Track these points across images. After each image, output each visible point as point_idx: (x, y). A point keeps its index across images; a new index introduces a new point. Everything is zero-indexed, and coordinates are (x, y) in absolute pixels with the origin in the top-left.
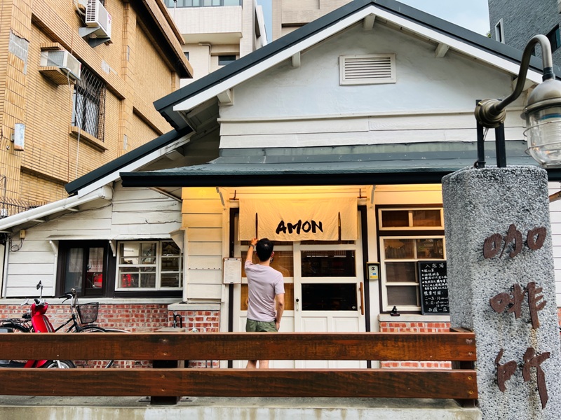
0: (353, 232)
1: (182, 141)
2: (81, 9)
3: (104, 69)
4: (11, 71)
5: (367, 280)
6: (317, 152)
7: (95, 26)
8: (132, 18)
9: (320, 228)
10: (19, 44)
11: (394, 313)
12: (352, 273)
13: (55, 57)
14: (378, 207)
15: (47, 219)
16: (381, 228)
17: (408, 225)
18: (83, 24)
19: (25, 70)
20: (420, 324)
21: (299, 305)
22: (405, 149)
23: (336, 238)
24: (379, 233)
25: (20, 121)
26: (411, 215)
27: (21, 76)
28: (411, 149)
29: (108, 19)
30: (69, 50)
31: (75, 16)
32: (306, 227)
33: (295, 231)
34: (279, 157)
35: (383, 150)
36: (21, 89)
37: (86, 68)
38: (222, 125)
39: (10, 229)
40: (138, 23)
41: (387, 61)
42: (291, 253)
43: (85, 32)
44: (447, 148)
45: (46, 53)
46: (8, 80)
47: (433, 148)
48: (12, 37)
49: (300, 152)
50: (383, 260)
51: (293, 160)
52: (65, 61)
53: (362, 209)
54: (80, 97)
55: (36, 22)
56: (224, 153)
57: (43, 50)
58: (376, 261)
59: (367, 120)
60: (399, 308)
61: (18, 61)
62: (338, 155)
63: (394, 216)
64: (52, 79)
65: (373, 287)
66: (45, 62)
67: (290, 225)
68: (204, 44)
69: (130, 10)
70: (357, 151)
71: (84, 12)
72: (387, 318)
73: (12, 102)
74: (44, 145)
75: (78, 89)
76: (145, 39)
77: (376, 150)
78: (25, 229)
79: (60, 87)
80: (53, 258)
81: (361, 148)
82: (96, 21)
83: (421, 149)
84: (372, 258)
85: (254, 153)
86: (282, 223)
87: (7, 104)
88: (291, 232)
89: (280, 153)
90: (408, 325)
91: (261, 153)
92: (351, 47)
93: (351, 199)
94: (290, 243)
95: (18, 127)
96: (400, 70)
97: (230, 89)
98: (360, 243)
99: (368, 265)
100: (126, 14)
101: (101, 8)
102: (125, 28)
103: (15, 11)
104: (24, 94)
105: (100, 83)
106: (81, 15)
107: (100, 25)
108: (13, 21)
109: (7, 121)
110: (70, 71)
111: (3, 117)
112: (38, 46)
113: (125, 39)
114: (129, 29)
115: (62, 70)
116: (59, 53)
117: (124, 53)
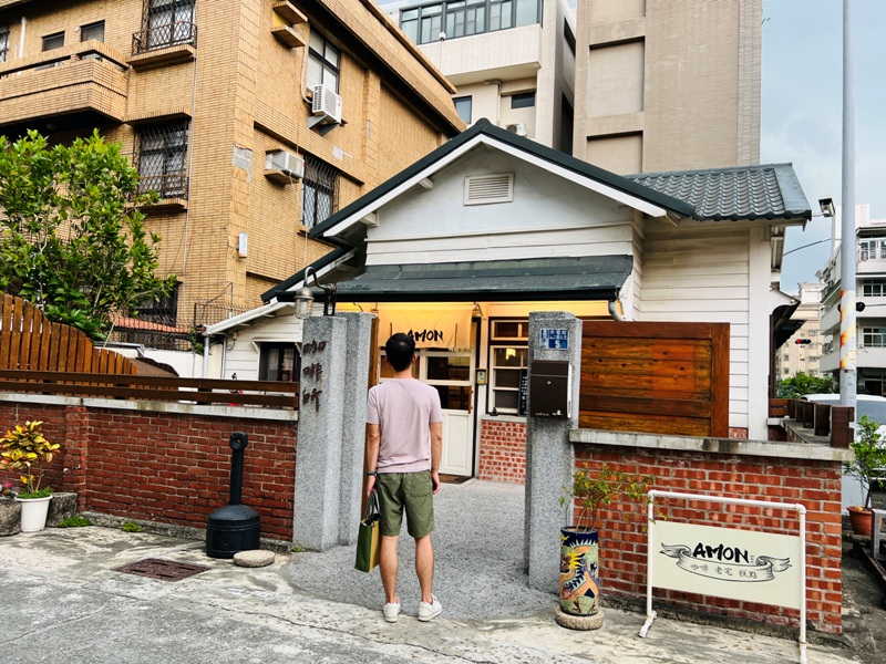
0: (466, 341)
1: (348, 256)
2: (308, 98)
3: (337, 156)
4: (235, 183)
5: (477, 385)
6: (444, 268)
7: (321, 114)
8: (374, 84)
9: (441, 337)
10: (242, 156)
11: (495, 413)
12: (466, 377)
13: (278, 158)
14: (491, 319)
15: (253, 324)
16: (493, 338)
17: (517, 336)
18: (312, 114)
19: (249, 179)
20: (514, 425)
22: (516, 265)
23: (452, 347)
24: (491, 343)
25: (244, 230)
26: (520, 327)
27: (244, 186)
28: (522, 264)
29: (337, 101)
30: (292, 146)
31: (303, 107)
32: (430, 336)
33: (421, 339)
34: (410, 273)
35: (497, 266)
36: (245, 199)
37: (310, 158)
38: (369, 245)
39: (226, 331)
40: (383, 86)
41: (505, 181)
43: (314, 121)
44: (554, 264)
45: (271, 156)
46: (232, 192)
47: (542, 264)
48: (235, 150)
49: (429, 268)
50: (492, 366)
51: (421, 276)
52: (292, 163)
53: (476, 320)
54: (311, 191)
55: (258, 127)
56: (369, 269)
57: (268, 153)
58: (485, 367)
59: (487, 237)
60: (499, 410)
61: (242, 172)
62: (458, 271)
63: (506, 327)
64: (278, 181)
65: (482, 390)
66: (270, 165)
67: (417, 333)
68: (491, 82)
69: (371, 76)
70: (476, 267)
71: (311, 99)
72: (489, 417)
73: (237, 212)
74: (271, 248)
75: (307, 182)
76: (396, 102)
77: (492, 266)
78: (237, 331)
79: (287, 186)
80: (257, 357)
81: (480, 264)
82: (323, 109)
83: (531, 265)
84: (483, 365)
85: (392, 270)
86: (411, 331)
87: (232, 215)
89: (412, 269)
90: (504, 424)
91: (398, 269)
92: (475, 168)
93: (468, 312)
95: (241, 235)
96: (518, 189)
97: (374, 212)
98: (474, 351)
99: (477, 371)
100: (366, 81)
101: (328, 93)
102: (365, 99)
103: (237, 125)
104: (248, 203)
105: (333, 172)
106: (308, 104)
107: (327, 113)
108: (236, 133)
109: (233, 231)
110: (291, 171)
111: (229, 228)
112: (263, 150)
113: (365, 112)
114: (370, 100)
115: (284, 172)
116: (281, 155)
117: (364, 129)
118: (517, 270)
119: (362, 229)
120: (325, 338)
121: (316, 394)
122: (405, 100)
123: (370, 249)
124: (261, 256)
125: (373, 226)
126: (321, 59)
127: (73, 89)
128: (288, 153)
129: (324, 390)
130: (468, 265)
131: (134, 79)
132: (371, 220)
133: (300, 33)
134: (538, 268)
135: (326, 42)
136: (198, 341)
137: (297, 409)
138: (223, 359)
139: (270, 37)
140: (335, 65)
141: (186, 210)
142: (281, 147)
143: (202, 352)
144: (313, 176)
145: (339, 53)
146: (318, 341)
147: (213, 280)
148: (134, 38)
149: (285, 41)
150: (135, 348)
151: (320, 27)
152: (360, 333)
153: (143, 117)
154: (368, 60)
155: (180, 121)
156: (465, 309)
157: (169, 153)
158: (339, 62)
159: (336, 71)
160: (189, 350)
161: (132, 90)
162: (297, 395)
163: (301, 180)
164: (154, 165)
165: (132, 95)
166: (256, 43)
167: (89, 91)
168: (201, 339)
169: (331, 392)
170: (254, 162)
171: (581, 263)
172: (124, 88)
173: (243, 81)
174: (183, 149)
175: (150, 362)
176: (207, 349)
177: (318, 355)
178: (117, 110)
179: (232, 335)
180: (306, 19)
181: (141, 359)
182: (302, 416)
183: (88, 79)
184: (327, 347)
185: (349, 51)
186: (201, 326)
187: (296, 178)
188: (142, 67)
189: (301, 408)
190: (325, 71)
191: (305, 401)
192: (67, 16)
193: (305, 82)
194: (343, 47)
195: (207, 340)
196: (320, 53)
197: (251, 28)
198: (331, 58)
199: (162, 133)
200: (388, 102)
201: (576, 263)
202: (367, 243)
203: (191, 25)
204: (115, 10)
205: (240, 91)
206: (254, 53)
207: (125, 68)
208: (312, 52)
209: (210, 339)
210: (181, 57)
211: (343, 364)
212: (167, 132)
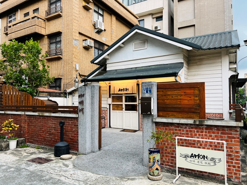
0: (135, 91)
1: (103, 68)
2: (94, 24)
3: (103, 40)
4: (74, 50)
5: (139, 104)
6: (128, 70)
7: (98, 28)
8: (114, 18)
9: (128, 90)
10: (76, 42)
12: (136, 101)
13: (86, 42)
18: (96, 29)
19: (78, 48)
21: (124, 109)
22: (149, 67)
23: (131, 93)
27: (77, 50)
28: (151, 67)
29: (103, 24)
30: (90, 38)
31: (93, 27)
32: (125, 90)
33: (122, 91)
34: (119, 72)
35: (143, 68)
36: (77, 54)
37: (96, 41)
40: (116, 18)
41: (145, 42)
42: (122, 96)
43: (96, 30)
45: (84, 41)
46: (74, 52)
48: (74, 40)
49: (124, 70)
51: (122, 72)
52: (90, 43)
53: (138, 85)
54: (96, 50)
55: (80, 33)
56: (107, 72)
57: (83, 40)
59: (140, 60)
61: (76, 46)
62: (132, 70)
64: (87, 48)
66: (84, 44)
68: (150, 14)
69: (113, 16)
70: (137, 69)
71: (95, 24)
74: (86, 67)
75: (95, 48)
76: (121, 23)
77: (142, 68)
79: (89, 49)
81: (138, 68)
82: (98, 27)
83: (153, 67)
85: (114, 71)
86: (120, 89)
87: (74, 59)
88: (121, 91)
89: (119, 71)
91: (115, 71)
92: (136, 39)
93: (135, 82)
94: (122, 94)
95: (77, 64)
96: (148, 45)
97: (108, 55)
98: (138, 94)
99: (139, 99)
100: (111, 18)
101: (100, 22)
102: (111, 23)
103: (74, 34)
104: (78, 55)
105: (102, 44)
106: (94, 26)
107: (100, 28)
108: (74, 36)
109: (74, 63)
110: (90, 45)
111: (73, 62)
112: (82, 40)
113: (111, 27)
114: (113, 23)
115: (88, 45)
116: (87, 41)
117: (111, 31)
118: (149, 69)
119: (105, 60)
120: (84, 93)
121: (82, 109)
122: (124, 22)
123: (108, 66)
124: (83, 70)
125: (108, 59)
126: (98, 13)
127: (31, 27)
128: (89, 40)
129: (85, 108)
130: (135, 68)
131: (47, 23)
132: (107, 57)
133: (91, 6)
134: (155, 68)
135: (99, 8)
136: (65, 94)
137: (78, 114)
138: (72, 99)
139: (82, 8)
140: (102, 14)
141: (62, 58)
142: (87, 38)
143: (66, 97)
144: (97, 46)
145: (103, 10)
146: (82, 94)
147: (70, 77)
148: (46, 12)
149: (87, 9)
150: (47, 97)
151: (97, 3)
152: (95, 91)
153: (50, 33)
154: (111, 12)
155: (59, 34)
156: (135, 81)
157: (57, 43)
158: (103, 13)
159: (102, 16)
160: (63, 97)
161: (47, 26)
162: (78, 110)
163: (93, 48)
164: (53, 46)
165: (47, 28)
166: (78, 10)
167: (35, 27)
168: (66, 93)
169: (87, 108)
170: (79, 43)
171: (168, 66)
172: (45, 26)
173: (75, 21)
174: (60, 41)
175: (51, 101)
176: (67, 96)
177: (82, 98)
178: (43, 32)
179: (74, 92)
180: (92, 1)
181: (49, 100)
182: (79, 116)
183: (35, 24)
184: (85, 95)
185: (106, 9)
186: (65, 90)
187: (92, 47)
188: (49, 20)
189: (79, 113)
190: (99, 16)
191: (80, 111)
192: (29, 8)
193: (93, 19)
194: (104, 8)
195: (67, 94)
196: (97, 11)
197: (76, 6)
198: (101, 12)
199: (55, 37)
200: (118, 23)
201: (166, 66)
202: (107, 64)
203: (60, 6)
204: (41, 4)
205: (74, 24)
206: (78, 13)
207: (45, 21)
208: (95, 11)
209: (68, 93)
210: (58, 16)
211: (91, 100)
212: (56, 37)
